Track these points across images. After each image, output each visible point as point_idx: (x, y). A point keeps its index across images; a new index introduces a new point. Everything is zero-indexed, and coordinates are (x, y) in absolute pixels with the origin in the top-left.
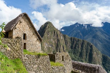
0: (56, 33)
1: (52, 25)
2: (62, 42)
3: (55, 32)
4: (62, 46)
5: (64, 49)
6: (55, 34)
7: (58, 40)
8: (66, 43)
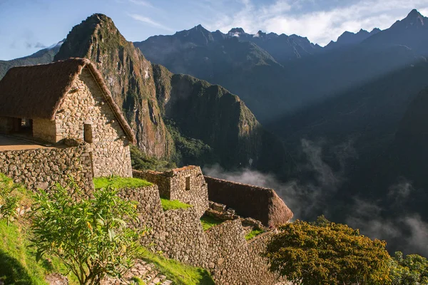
0: (125, 58)
1: (113, 27)
2: (148, 90)
3: (125, 53)
4: (145, 103)
5: (151, 112)
6: (125, 62)
7: (133, 83)
8: (160, 93)
